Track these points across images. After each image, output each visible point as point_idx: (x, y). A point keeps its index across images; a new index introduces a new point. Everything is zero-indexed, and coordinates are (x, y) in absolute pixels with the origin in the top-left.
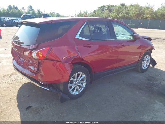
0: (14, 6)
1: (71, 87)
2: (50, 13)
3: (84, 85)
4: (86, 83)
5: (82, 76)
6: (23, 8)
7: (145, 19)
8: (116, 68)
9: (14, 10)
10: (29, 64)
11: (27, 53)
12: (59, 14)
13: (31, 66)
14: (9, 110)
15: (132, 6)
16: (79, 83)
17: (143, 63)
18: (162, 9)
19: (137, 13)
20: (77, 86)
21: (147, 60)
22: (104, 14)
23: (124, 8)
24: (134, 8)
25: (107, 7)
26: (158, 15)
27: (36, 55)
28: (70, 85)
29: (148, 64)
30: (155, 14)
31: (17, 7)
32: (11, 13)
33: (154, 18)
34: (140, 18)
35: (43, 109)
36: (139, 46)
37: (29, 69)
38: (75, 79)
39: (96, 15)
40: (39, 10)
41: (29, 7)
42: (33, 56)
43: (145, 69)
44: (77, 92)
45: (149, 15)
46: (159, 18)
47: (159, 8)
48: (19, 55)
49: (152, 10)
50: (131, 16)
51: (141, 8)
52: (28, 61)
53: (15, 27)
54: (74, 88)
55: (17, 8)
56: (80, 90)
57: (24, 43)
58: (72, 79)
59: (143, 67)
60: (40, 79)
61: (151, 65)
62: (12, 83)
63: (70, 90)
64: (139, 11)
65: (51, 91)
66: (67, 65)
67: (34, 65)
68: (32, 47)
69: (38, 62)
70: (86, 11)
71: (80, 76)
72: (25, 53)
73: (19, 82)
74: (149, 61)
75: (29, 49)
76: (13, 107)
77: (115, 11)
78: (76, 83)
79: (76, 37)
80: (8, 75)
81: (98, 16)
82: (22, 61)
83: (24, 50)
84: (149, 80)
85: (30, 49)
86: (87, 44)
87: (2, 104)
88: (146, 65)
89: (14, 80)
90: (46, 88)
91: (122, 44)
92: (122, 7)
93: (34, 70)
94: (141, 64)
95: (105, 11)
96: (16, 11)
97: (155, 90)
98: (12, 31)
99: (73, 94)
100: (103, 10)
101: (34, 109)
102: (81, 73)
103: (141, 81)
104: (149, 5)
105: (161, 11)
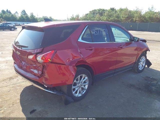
0: (7, 10)
1: (74, 89)
2: (43, 16)
3: (86, 87)
4: (88, 85)
5: (84, 78)
6: (16, 12)
7: (134, 22)
8: (115, 69)
9: (7, 15)
10: (33, 68)
11: (31, 57)
12: (52, 18)
13: (34, 69)
14: (13, 115)
15: (121, 10)
16: (82, 85)
17: (139, 64)
18: (150, 13)
19: (127, 17)
20: (80, 88)
21: (143, 60)
22: (95, 17)
23: (114, 12)
24: (123, 12)
25: (98, 11)
26: (147, 18)
27: (41, 59)
28: (73, 87)
29: (144, 65)
30: (144, 17)
31: (10, 11)
32: (5, 17)
33: (142, 21)
34: (129, 21)
35: (48, 113)
36: (136, 48)
37: (32, 72)
38: (78, 81)
39: (88, 18)
40: (32, 14)
41: (22, 11)
42: (38, 60)
43: (141, 69)
44: (80, 94)
45: (138, 18)
46: (147, 21)
47: (147, 11)
48: (21, 59)
49: (140, 13)
50: (121, 19)
51: (130, 12)
52: (31, 65)
53: (9, 31)
54: (77, 90)
55: (10, 13)
56: (83, 92)
57: (28, 47)
58: (75, 81)
59: (139, 68)
60: (45, 83)
61: (146, 66)
62: (13, 87)
63: (74, 93)
64: (129, 15)
65: (56, 94)
66: (71, 68)
67: (38, 69)
68: (37, 51)
69: (43, 66)
70: (78, 15)
71: (83, 78)
72: (29, 56)
73: (19, 86)
74: (145, 62)
75: (33, 53)
76: (17, 112)
77: (106, 14)
78: (79, 85)
79: (78, 41)
80: (7, 79)
81: (90, 20)
82: (24, 65)
83: (28, 54)
84: (146, 80)
85: (35, 53)
86: (89, 47)
87: (5, 109)
88: (142, 66)
89: (14, 84)
90: (50, 91)
91: (120, 46)
92: (111, 11)
93: (38, 73)
94: (138, 65)
95: (96, 14)
96: (9, 15)
97: (153, 90)
98: (6, 35)
99: (77, 96)
100: (94, 13)
101: (39, 113)
102: (84, 75)
103: (138, 81)
104: (138, 9)
105: (149, 15)
